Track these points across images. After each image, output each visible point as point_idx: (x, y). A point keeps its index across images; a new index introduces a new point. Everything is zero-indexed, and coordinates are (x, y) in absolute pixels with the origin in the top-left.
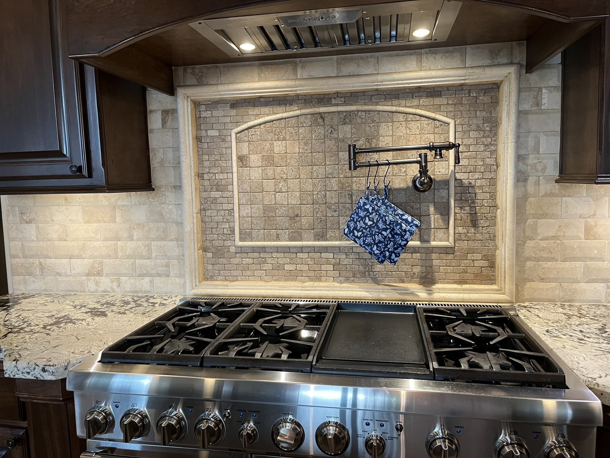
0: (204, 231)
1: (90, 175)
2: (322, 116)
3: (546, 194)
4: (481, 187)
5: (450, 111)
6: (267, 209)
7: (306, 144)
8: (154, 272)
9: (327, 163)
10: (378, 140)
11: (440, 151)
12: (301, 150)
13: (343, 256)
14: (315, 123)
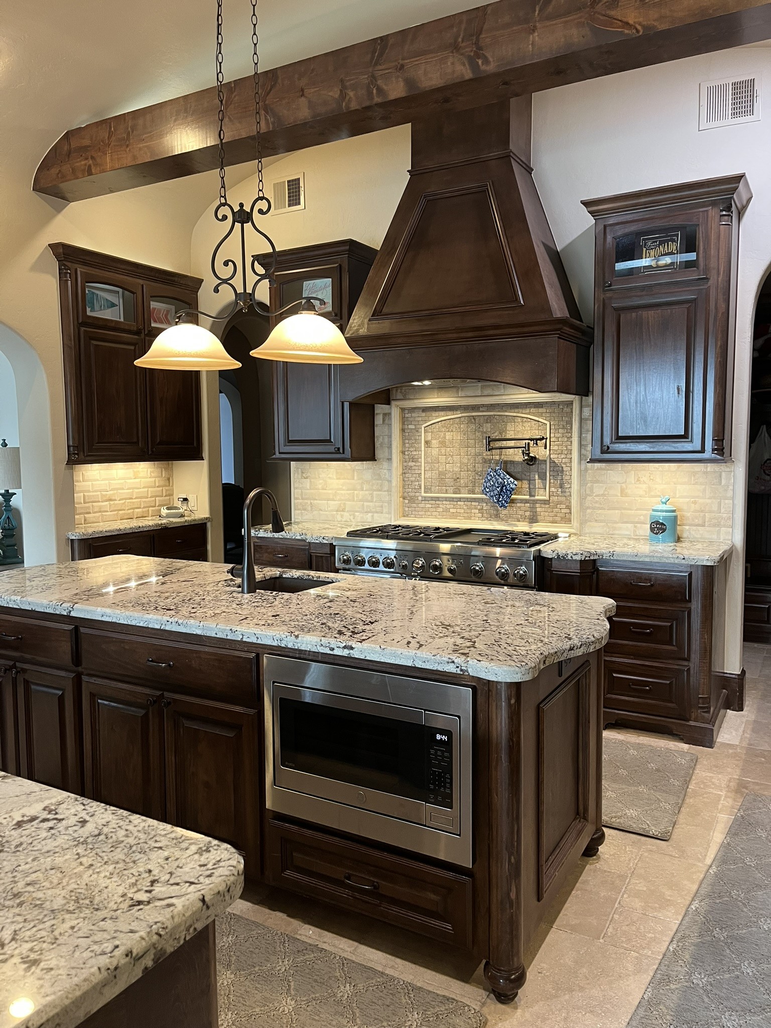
0: (404, 487)
2: (474, 417)
5: (548, 417)
7: (464, 434)
8: (374, 510)
9: (476, 446)
10: (506, 433)
11: (536, 441)
12: (462, 438)
13: (485, 505)
14: (470, 422)
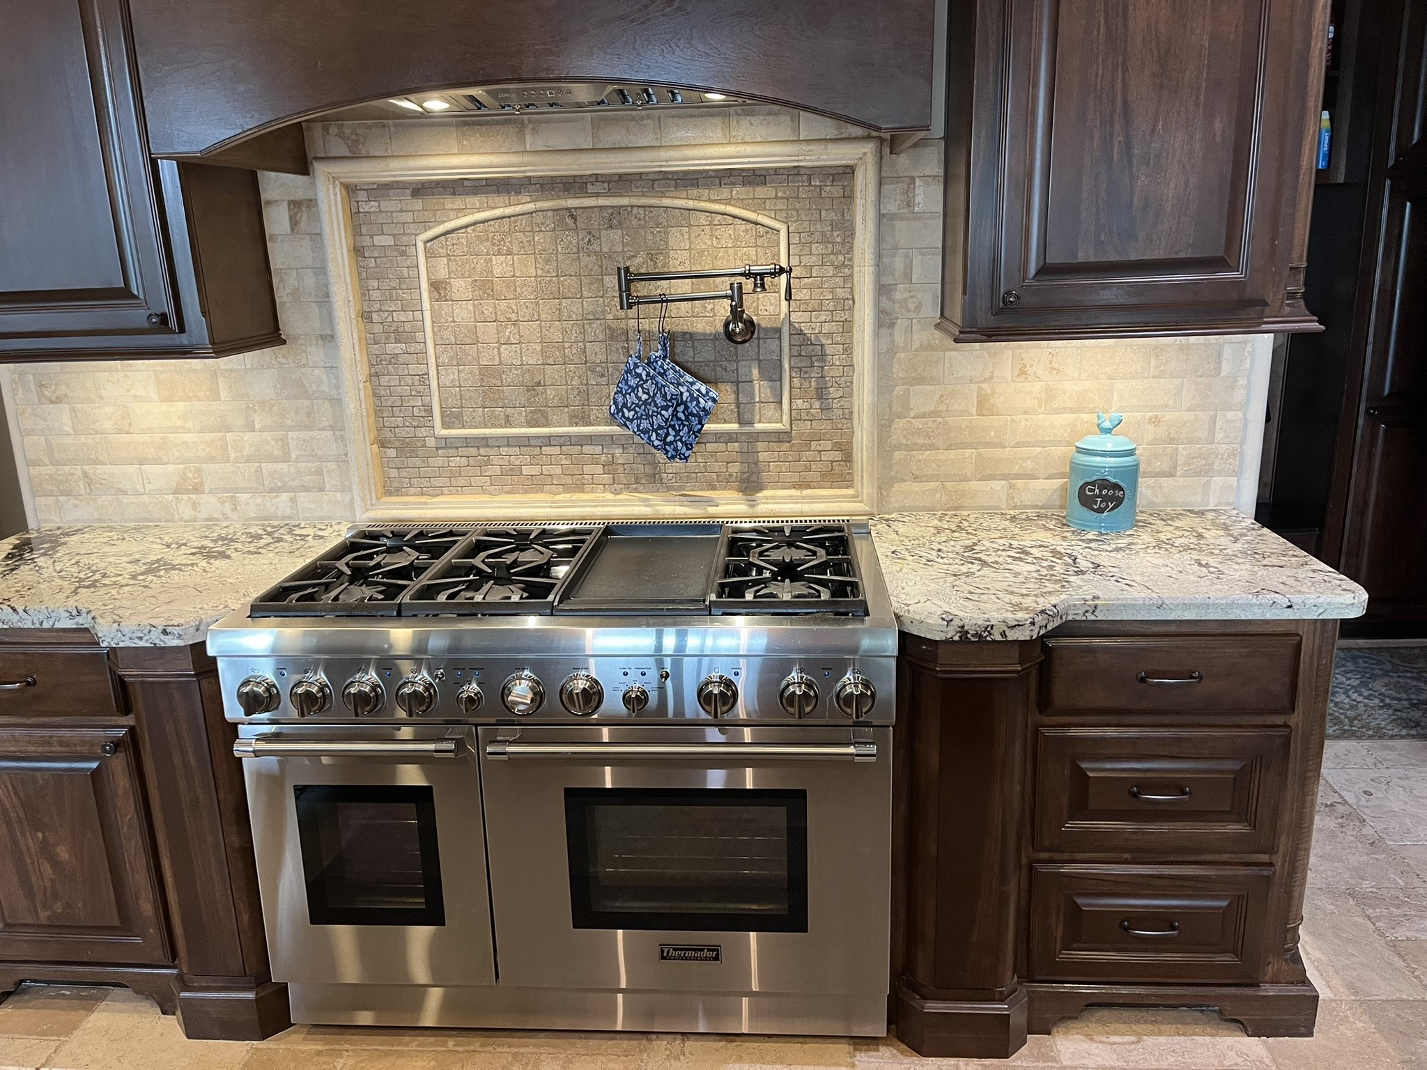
0: (378, 413)
1: (182, 329)
2: (572, 213)
3: (921, 346)
4: (830, 335)
5: (781, 210)
6: (485, 372)
7: (547, 261)
8: (296, 483)
9: (585, 293)
10: (667, 256)
11: (762, 279)
12: (540, 272)
13: (618, 451)
14: (560, 225)
